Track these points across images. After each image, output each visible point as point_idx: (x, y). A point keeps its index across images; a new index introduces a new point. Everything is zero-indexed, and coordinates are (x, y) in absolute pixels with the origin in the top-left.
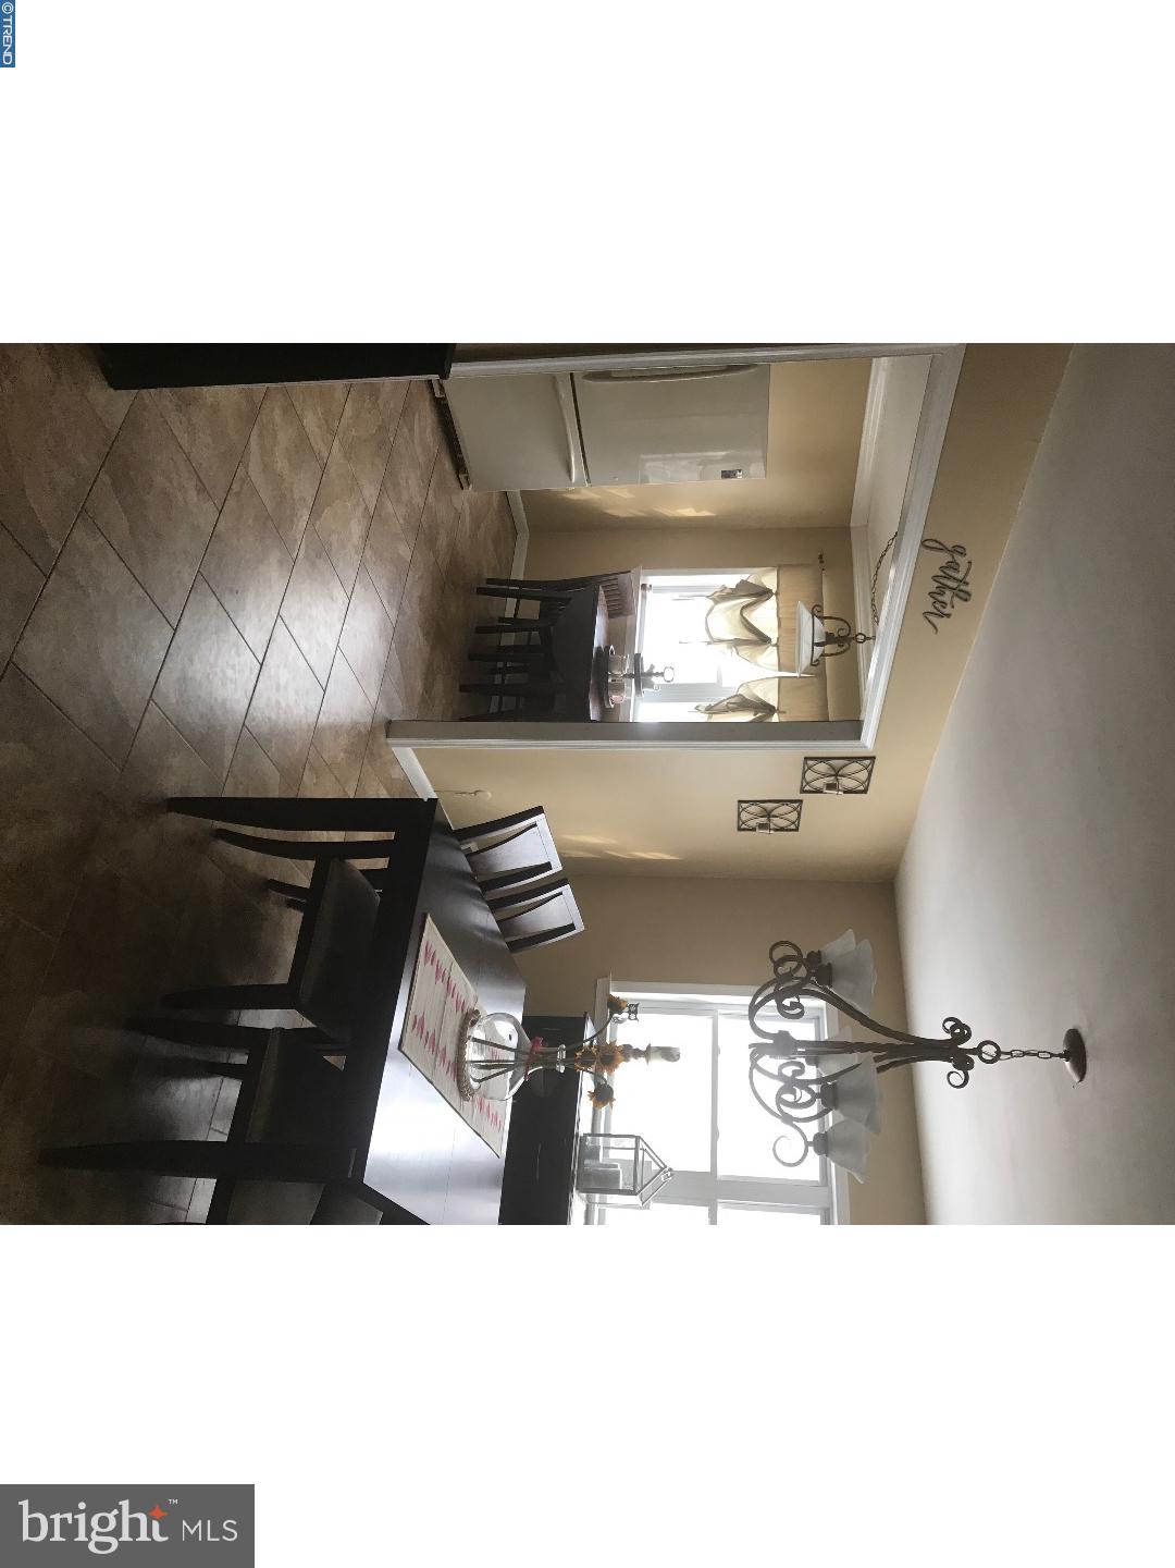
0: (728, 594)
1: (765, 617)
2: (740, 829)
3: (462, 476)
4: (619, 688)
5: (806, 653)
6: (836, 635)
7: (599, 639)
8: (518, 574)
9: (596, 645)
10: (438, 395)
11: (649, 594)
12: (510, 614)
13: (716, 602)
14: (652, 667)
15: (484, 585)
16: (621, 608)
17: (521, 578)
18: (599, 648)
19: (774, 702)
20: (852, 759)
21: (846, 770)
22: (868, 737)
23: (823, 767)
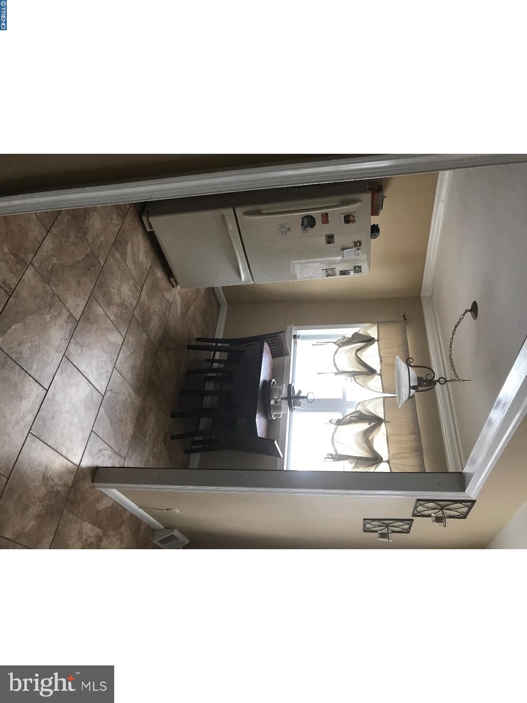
0: (347, 341)
1: (372, 356)
2: (365, 531)
3: (172, 280)
4: (278, 408)
6: (425, 379)
7: (264, 375)
8: (220, 335)
9: (262, 378)
10: (148, 230)
11: (298, 341)
12: (218, 353)
13: (340, 347)
14: (300, 392)
15: (194, 343)
16: (280, 352)
17: (221, 337)
18: (265, 381)
19: (382, 416)
20: (456, 502)
21: (449, 507)
22: (472, 491)
23: (431, 505)
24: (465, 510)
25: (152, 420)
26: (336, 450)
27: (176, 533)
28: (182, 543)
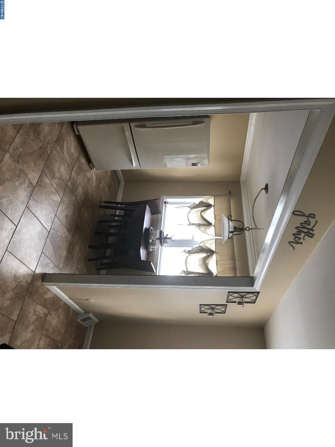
0: (196, 206)
1: (210, 215)
2: (201, 312)
3: (91, 165)
4: (154, 244)
5: (226, 235)
6: (238, 227)
7: (146, 225)
8: (119, 199)
9: (145, 226)
10: (77, 134)
11: (167, 205)
12: (118, 211)
13: (192, 209)
14: (167, 235)
15: (103, 204)
16: (156, 211)
17: (120, 201)
18: (146, 229)
19: (214, 250)
20: (249, 293)
21: (246, 296)
22: (257, 287)
23: (236, 295)
24: (255, 298)
25: (77, 249)
26: (187, 269)
27: (91, 315)
28: (95, 322)
